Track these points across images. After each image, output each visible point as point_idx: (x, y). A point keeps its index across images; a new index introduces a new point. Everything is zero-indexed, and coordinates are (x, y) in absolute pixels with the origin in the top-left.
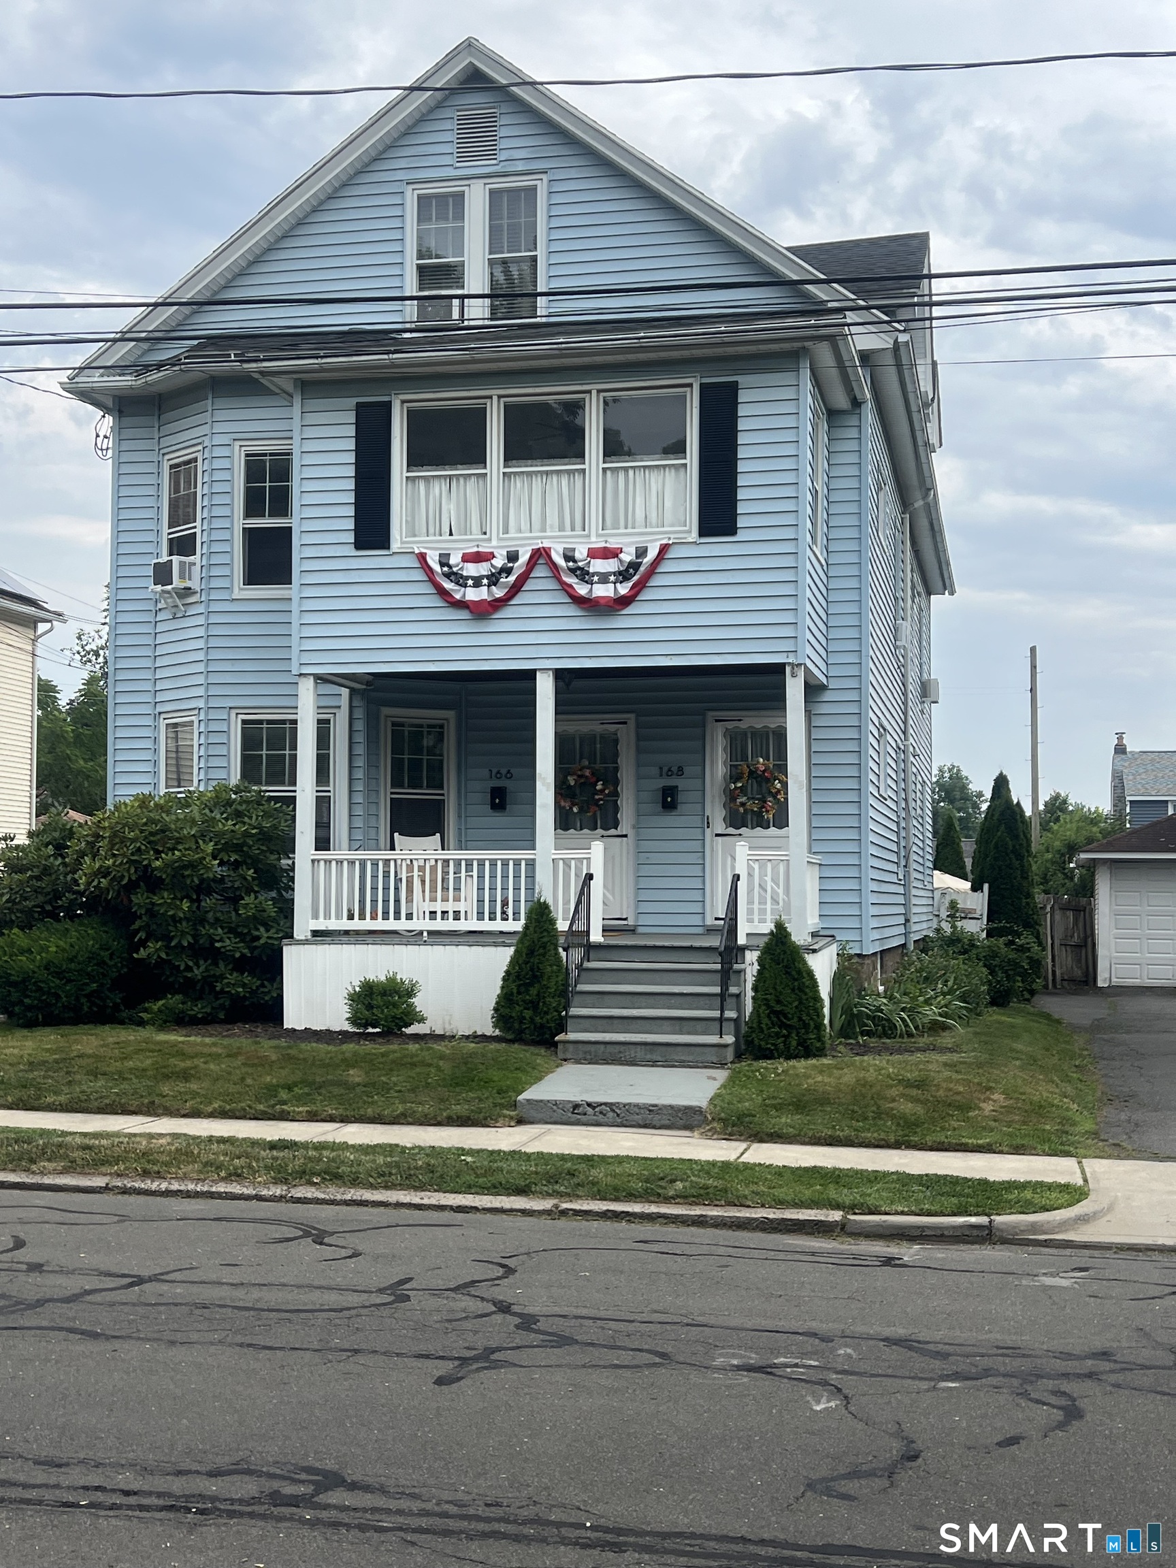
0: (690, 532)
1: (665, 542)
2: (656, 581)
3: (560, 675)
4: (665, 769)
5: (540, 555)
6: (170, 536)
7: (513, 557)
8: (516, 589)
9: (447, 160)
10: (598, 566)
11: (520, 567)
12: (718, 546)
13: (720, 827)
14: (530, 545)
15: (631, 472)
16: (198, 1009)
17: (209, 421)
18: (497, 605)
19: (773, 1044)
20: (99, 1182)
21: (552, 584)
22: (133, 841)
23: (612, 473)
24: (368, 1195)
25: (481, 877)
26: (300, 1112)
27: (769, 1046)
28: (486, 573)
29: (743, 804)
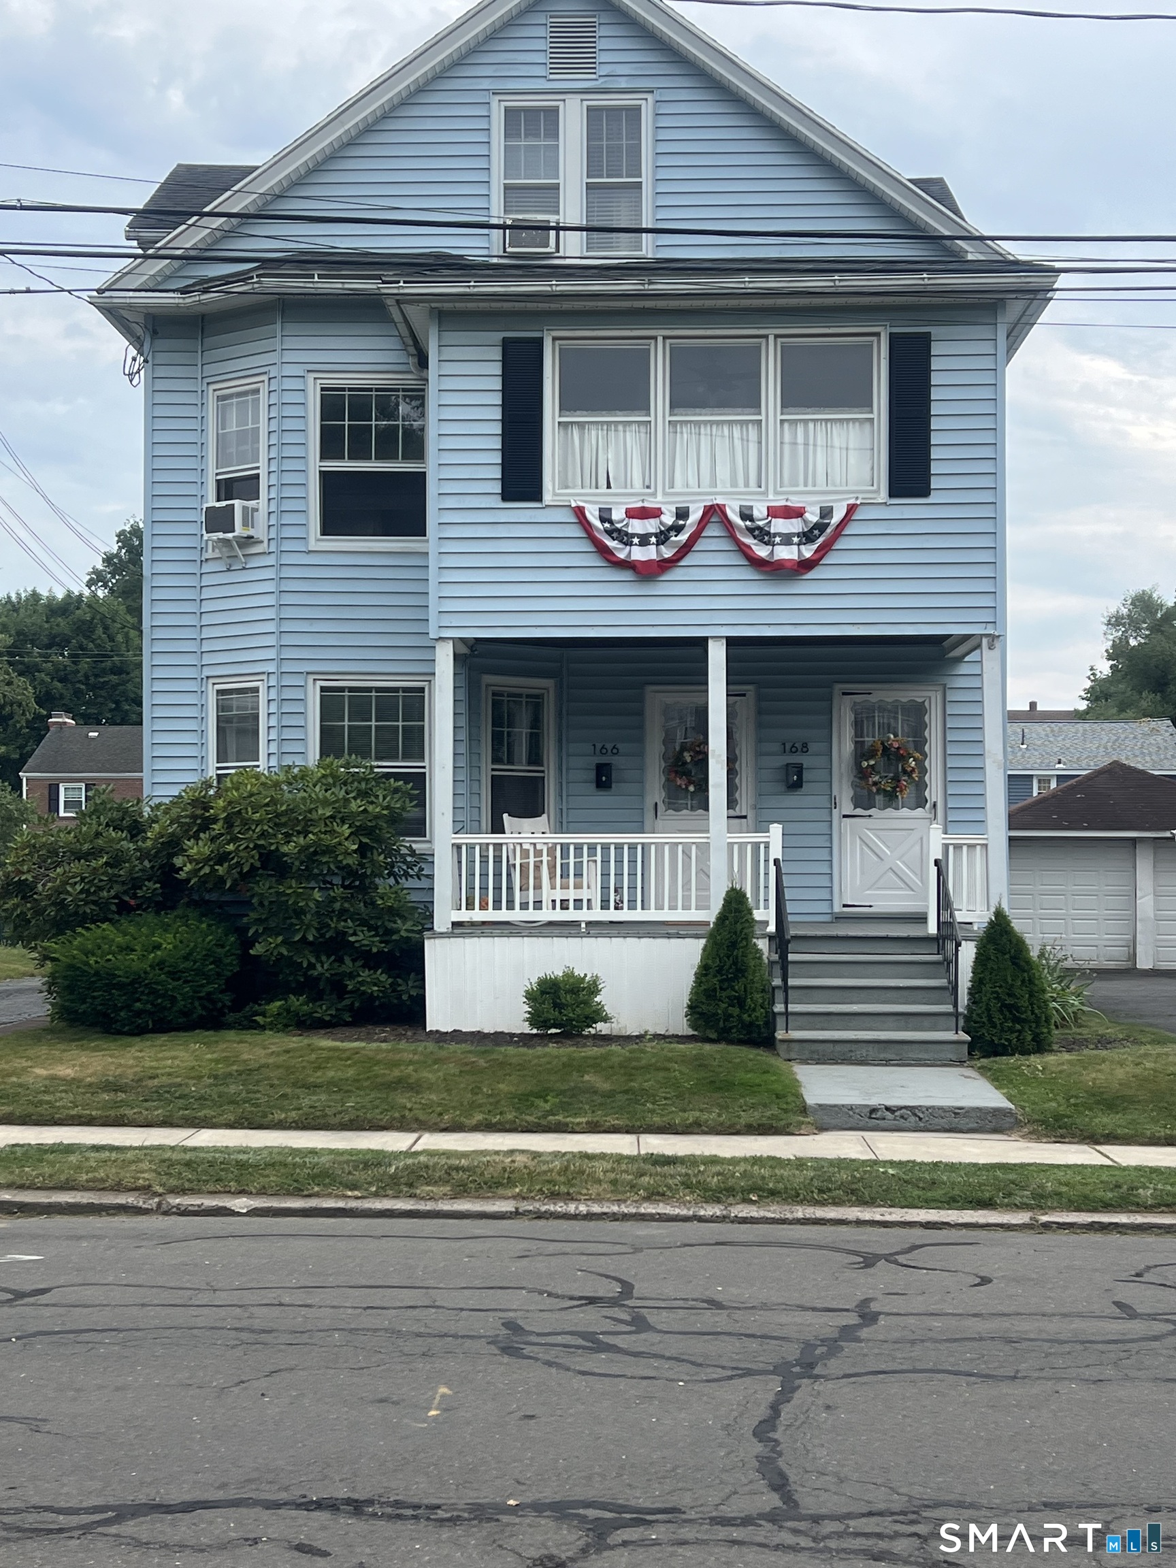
0: (878, 491)
1: (852, 501)
2: (841, 544)
3: (732, 642)
4: (788, 747)
5: (714, 512)
6: (219, 477)
7: (682, 514)
8: (686, 549)
9: (540, 71)
10: (780, 526)
11: (691, 525)
12: (910, 508)
13: (848, 808)
14: (704, 500)
15: (811, 425)
16: (323, 1010)
17: (278, 348)
18: (665, 565)
19: (1007, 1040)
20: (506, 1206)
21: (726, 545)
22: (258, 823)
23: (790, 425)
24: (820, 1212)
25: (605, 862)
26: (578, 1124)
27: (1003, 1041)
28: (653, 531)
29: (875, 784)
